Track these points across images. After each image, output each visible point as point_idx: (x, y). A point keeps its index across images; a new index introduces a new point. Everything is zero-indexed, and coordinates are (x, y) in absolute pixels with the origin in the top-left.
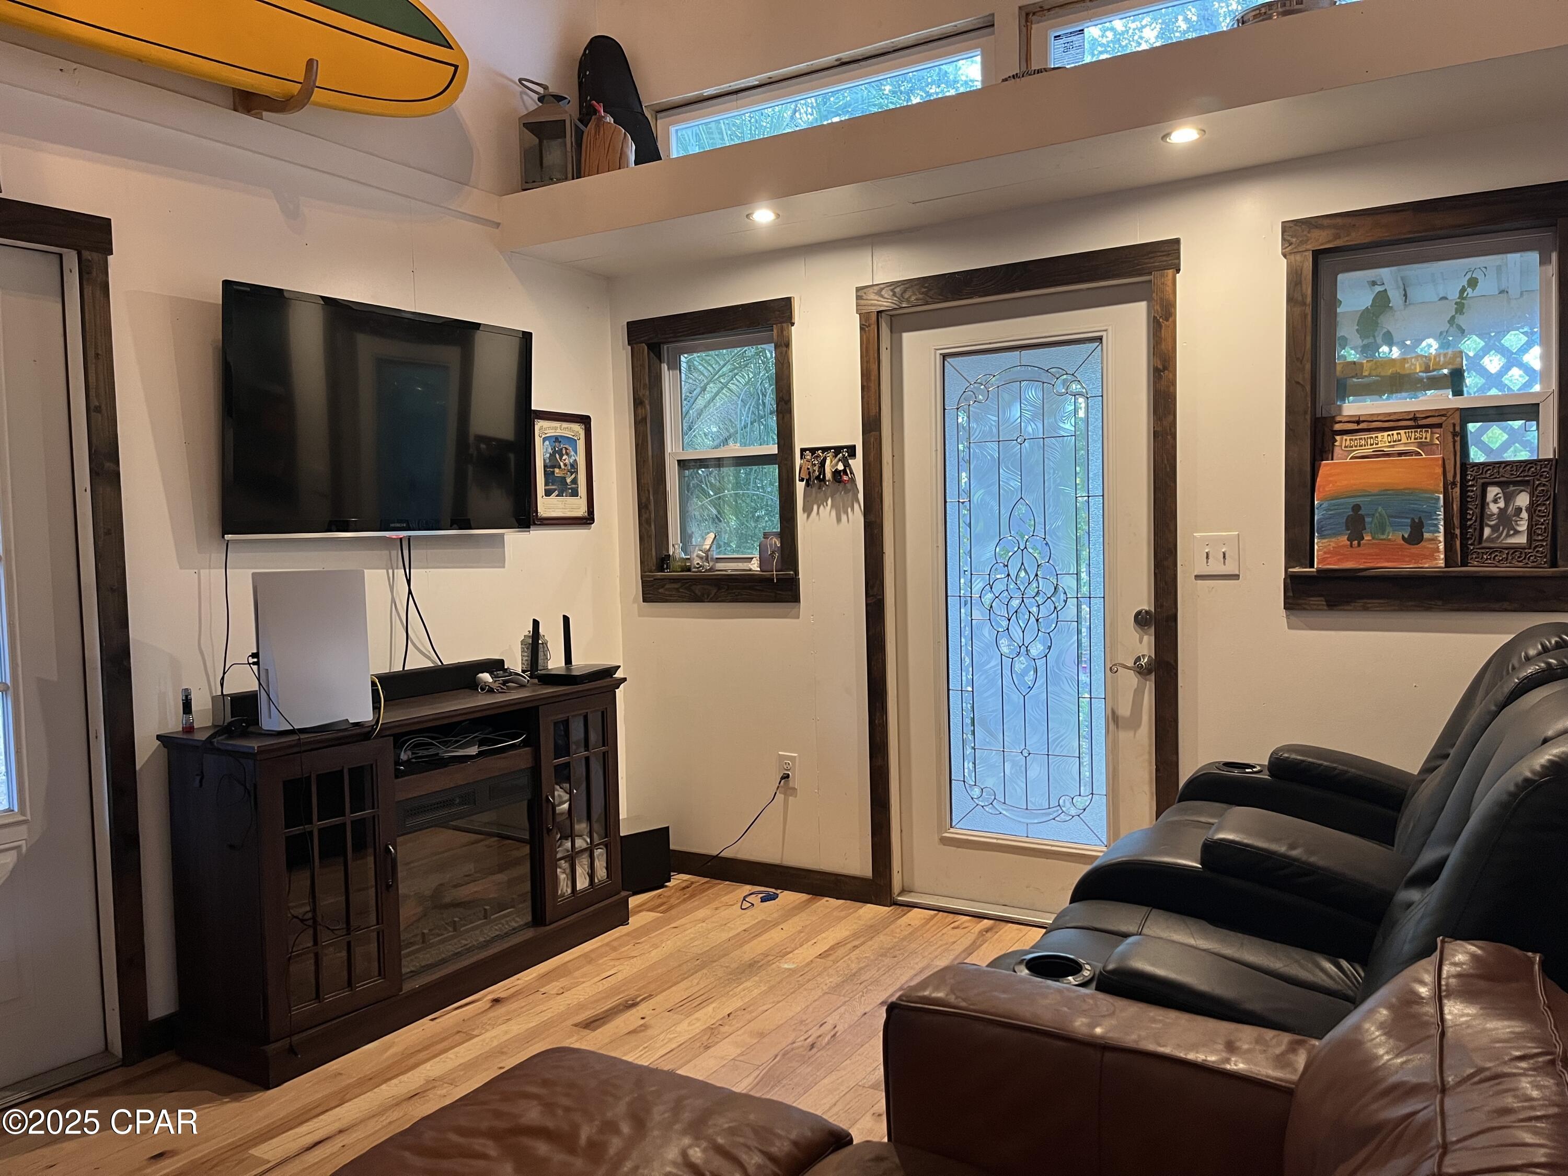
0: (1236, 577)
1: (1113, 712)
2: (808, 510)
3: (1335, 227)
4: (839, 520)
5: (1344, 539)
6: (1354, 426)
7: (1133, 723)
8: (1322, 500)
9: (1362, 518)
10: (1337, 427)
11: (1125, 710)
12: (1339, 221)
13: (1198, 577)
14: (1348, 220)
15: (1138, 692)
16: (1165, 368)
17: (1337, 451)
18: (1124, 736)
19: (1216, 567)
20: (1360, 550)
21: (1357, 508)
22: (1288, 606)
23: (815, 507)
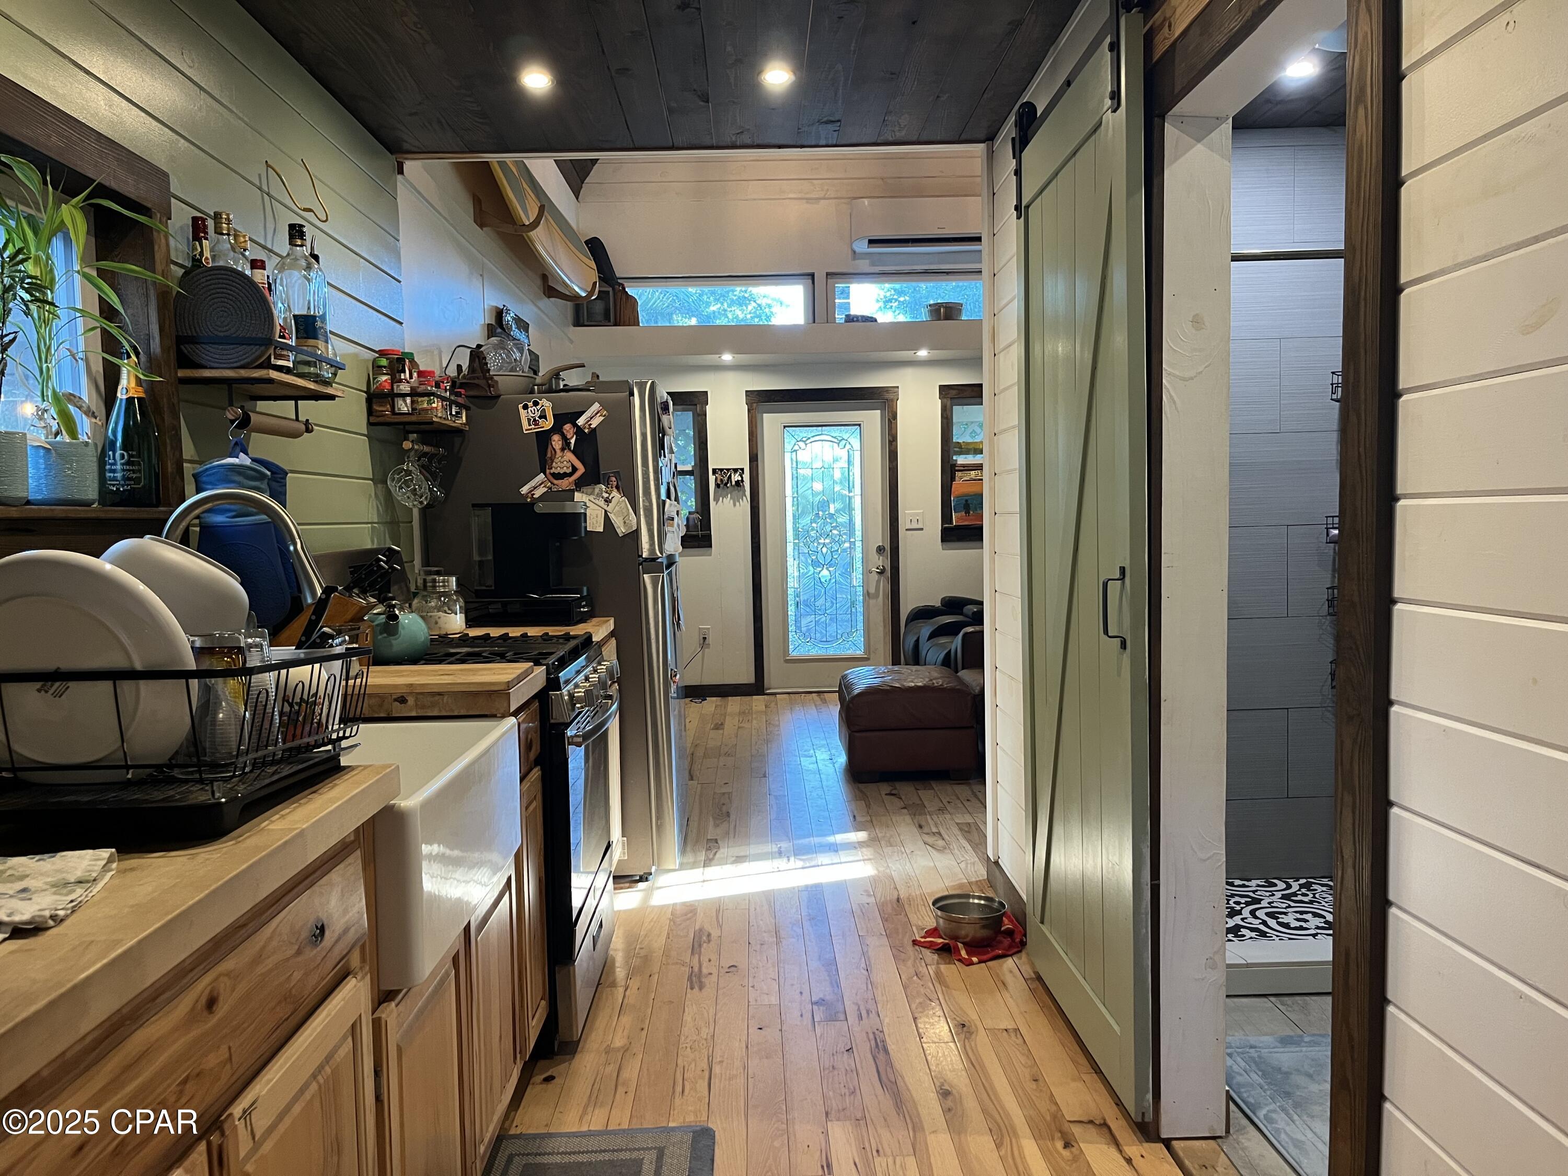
0: (922, 529)
1: (868, 592)
2: (716, 500)
3: (958, 390)
4: (735, 505)
5: (963, 513)
6: (962, 468)
7: (876, 596)
8: (954, 498)
9: (969, 505)
10: (957, 468)
11: (872, 591)
12: (959, 387)
13: (907, 530)
14: (963, 388)
15: (878, 582)
16: (894, 441)
17: (957, 478)
18: (872, 602)
19: (915, 526)
20: (971, 517)
21: (966, 501)
22: (942, 541)
23: (721, 499)
